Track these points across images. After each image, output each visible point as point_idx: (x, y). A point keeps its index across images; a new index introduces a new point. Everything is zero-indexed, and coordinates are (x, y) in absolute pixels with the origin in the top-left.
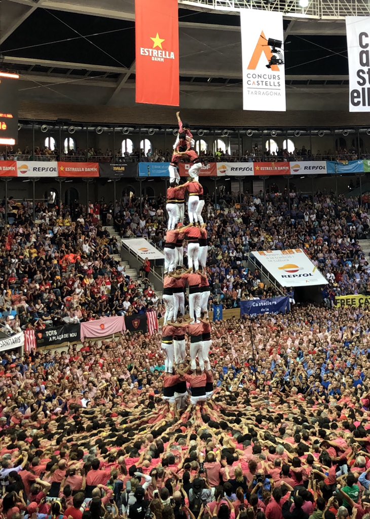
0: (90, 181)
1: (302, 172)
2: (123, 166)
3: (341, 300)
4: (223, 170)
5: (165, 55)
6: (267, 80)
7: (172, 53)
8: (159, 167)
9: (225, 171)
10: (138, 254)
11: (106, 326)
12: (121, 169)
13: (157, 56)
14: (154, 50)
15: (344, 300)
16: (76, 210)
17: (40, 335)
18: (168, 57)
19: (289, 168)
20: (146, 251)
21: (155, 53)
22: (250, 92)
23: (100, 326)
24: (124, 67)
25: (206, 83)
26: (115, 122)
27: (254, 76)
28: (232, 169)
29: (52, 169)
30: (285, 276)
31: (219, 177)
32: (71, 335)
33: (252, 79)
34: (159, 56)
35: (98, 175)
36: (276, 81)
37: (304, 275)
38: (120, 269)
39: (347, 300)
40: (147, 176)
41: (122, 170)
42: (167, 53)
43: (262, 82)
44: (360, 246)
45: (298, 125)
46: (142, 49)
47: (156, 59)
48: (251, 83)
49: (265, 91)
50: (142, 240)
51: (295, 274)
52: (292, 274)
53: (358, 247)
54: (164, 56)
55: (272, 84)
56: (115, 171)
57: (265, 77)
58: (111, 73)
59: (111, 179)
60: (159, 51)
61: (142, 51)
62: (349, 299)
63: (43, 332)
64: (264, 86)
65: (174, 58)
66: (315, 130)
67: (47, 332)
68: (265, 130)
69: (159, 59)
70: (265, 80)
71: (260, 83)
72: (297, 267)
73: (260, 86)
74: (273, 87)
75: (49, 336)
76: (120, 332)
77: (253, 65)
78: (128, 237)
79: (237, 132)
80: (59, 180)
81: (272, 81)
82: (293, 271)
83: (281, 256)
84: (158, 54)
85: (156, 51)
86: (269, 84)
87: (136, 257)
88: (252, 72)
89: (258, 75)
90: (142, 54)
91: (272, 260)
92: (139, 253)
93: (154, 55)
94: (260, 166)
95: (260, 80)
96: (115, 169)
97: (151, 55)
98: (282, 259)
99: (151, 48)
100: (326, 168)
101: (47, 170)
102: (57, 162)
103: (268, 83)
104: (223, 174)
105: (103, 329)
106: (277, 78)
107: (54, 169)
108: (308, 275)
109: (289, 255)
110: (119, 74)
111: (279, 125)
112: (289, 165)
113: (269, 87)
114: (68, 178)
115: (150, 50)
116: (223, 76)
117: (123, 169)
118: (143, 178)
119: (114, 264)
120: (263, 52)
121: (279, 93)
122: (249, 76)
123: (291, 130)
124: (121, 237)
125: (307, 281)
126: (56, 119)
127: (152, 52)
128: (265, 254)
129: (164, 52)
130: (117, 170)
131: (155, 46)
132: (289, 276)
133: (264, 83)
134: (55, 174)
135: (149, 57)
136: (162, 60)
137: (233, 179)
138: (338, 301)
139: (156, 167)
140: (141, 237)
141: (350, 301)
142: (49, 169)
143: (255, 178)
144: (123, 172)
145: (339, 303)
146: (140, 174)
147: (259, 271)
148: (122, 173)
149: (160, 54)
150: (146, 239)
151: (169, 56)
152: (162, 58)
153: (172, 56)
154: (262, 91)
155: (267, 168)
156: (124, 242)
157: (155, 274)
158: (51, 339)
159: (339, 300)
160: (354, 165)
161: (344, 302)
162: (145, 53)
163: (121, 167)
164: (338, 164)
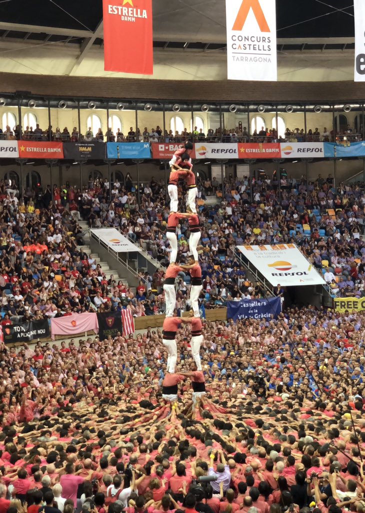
0: (53, 163)
1: (295, 155)
2: (90, 146)
3: (342, 302)
4: (202, 152)
5: (137, 14)
6: (256, 43)
7: (145, 11)
8: (130, 147)
9: (204, 153)
10: (109, 246)
11: (77, 323)
12: (87, 150)
13: (127, 15)
14: (124, 8)
15: (344, 302)
16: (40, 195)
17: (8, 331)
18: (139, 16)
19: (280, 150)
20: (117, 243)
21: (125, 12)
22: (236, 58)
23: (72, 322)
24: (87, 30)
25: (182, 49)
26: (80, 94)
27: (240, 38)
28: (213, 151)
29: (11, 149)
30: (276, 274)
31: (198, 160)
32: (39, 332)
33: (237, 42)
34: (130, 15)
35: (62, 157)
36: (266, 44)
37: (297, 274)
38: (91, 261)
39: (348, 302)
40: (117, 158)
41: (89, 151)
42: (139, 10)
43: (250, 45)
44: (363, 242)
45: (289, 99)
46: (110, 6)
47: (126, 19)
48: (236, 46)
49: (253, 56)
50: (114, 230)
51: (287, 272)
52: (283, 272)
53: (362, 243)
54: (135, 15)
55: (261, 48)
56: (81, 152)
57: (253, 39)
58: (74, 37)
59: (77, 161)
60: (130, 9)
61: (110, 9)
62: (351, 302)
63: (11, 327)
64: (252, 51)
65: (146, 17)
66: (311, 104)
67: (15, 328)
68: (251, 104)
69: (129, 19)
70: (253, 44)
71: (248, 47)
72: (290, 264)
73: (247, 51)
74: (262, 52)
75: (17, 332)
76: (92, 330)
77: (239, 25)
78: (98, 227)
79: (218, 107)
80: (19, 162)
81: (261, 44)
82: (285, 269)
83: (271, 251)
84: (128, 12)
85: (126, 9)
86: (257, 49)
87: (107, 249)
88: (237, 33)
89: (245, 38)
90: (110, 12)
91: (261, 256)
92: (110, 244)
93: (124, 14)
94: (245, 148)
95: (247, 43)
96: (81, 149)
97: (120, 13)
98: (271, 255)
99: (121, 4)
100: (323, 150)
101: (6, 150)
102: (16, 141)
103: (257, 47)
104: (203, 157)
105: (74, 326)
106: (267, 40)
107: (14, 149)
108: (302, 274)
109: (280, 251)
110: (83, 39)
111: (267, 99)
112: (279, 147)
113: (257, 51)
114: (30, 160)
115: (120, 8)
116: (201, 40)
117: (90, 149)
118: (112, 160)
119: (83, 256)
120: (251, 9)
121: (269, 60)
122: (234, 38)
123: (282, 104)
124: (90, 226)
125: (301, 281)
126: (14, 91)
127: (122, 10)
128: (252, 249)
129: (135, 10)
130: (84, 151)
131: (124, 3)
132: (280, 275)
133: (252, 47)
134: (15, 155)
135: (119, 16)
136: (134, 19)
137: (214, 162)
138: (337, 304)
139: (127, 147)
140: (111, 226)
141: (352, 303)
142: (8, 149)
143: (240, 161)
144: (90, 153)
145: (338, 305)
146: (108, 155)
147: (246, 267)
148: (88, 154)
149: (130, 12)
150: (118, 229)
151: (141, 14)
152: (133, 17)
153: (145, 15)
154: (249, 56)
155: (254, 150)
156: (93, 232)
157: (129, 268)
158: (19, 336)
159: (338, 302)
160: (356, 147)
161: (345, 305)
162: (113, 11)
163: (87, 147)
164: (337, 145)
